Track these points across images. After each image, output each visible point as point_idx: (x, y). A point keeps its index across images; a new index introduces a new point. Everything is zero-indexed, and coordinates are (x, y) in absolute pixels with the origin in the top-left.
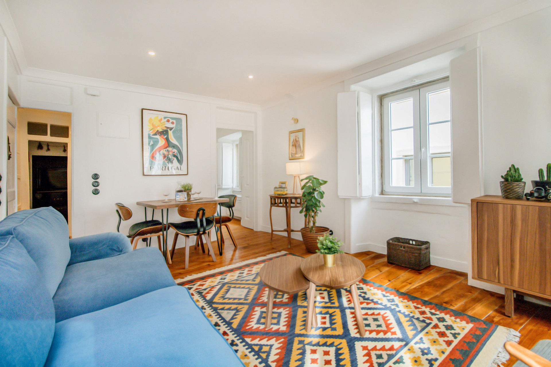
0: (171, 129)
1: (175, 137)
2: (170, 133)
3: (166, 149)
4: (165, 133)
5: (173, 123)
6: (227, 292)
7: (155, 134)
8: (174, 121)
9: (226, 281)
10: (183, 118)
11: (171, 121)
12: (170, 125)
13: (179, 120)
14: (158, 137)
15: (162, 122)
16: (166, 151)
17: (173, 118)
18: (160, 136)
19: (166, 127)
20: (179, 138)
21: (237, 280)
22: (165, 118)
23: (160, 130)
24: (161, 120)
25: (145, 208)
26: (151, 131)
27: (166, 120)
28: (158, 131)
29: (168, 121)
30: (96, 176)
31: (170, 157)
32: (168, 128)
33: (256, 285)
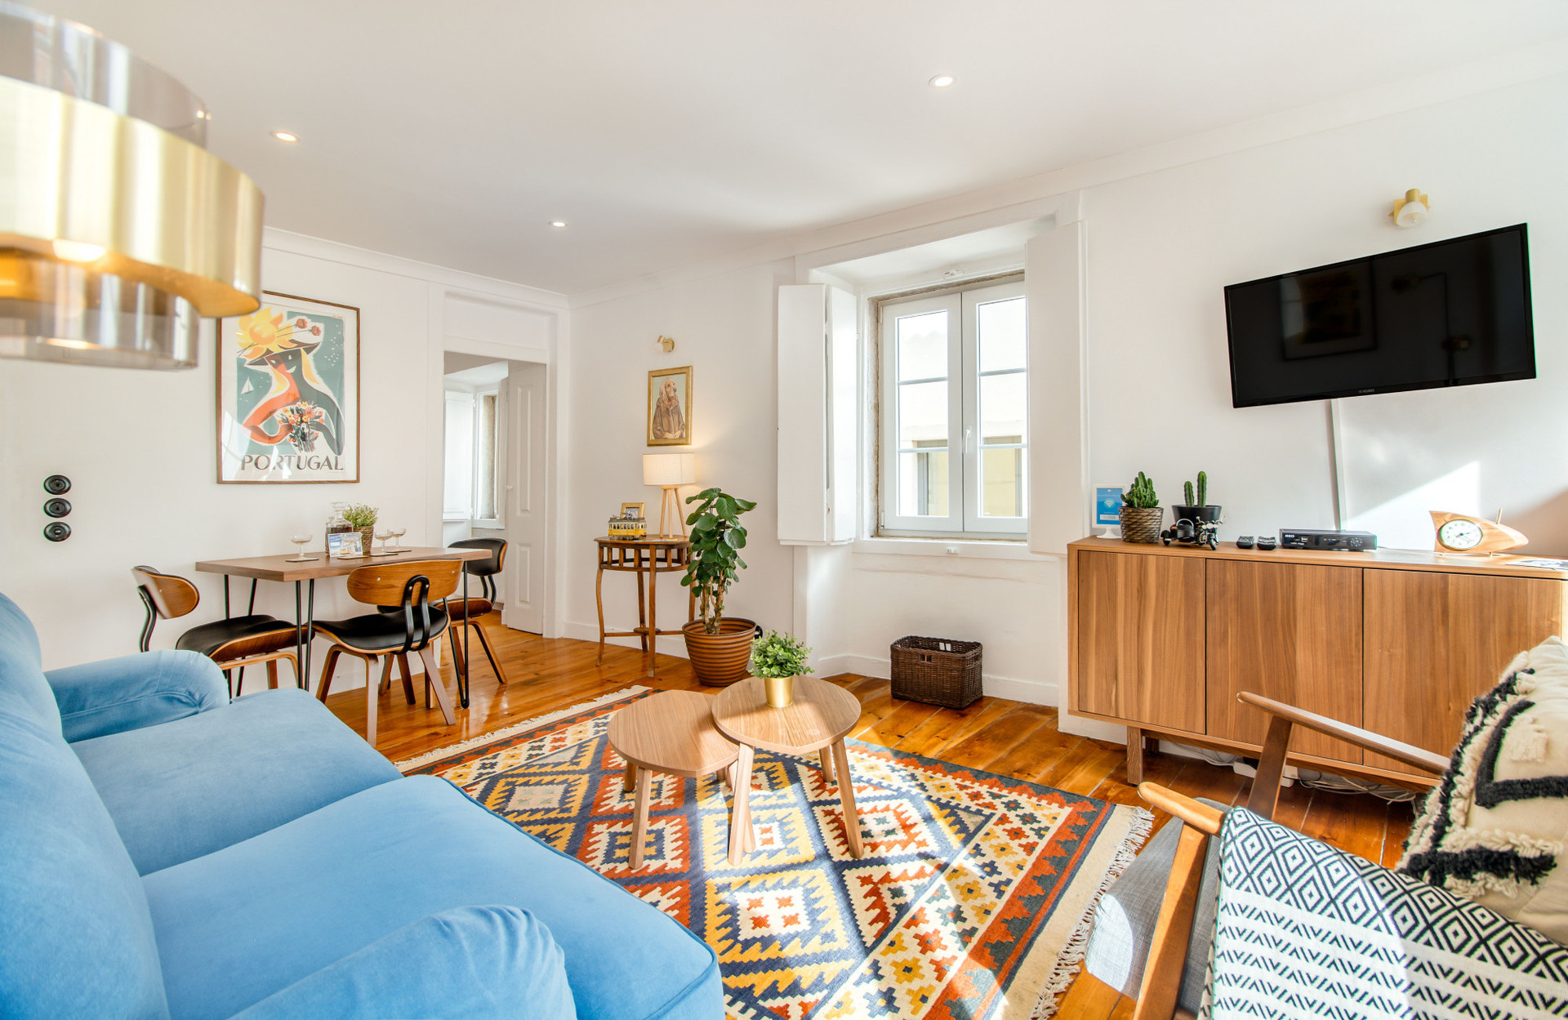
0: (309, 348)
1: (320, 373)
2: (308, 359)
3: (294, 407)
4: (290, 358)
5: (315, 331)
6: (508, 798)
7: (261, 362)
8: (321, 326)
9: (498, 770)
10: (349, 318)
11: (310, 324)
12: (306, 337)
13: (334, 325)
14: (267, 369)
15: (281, 326)
16: (292, 411)
17: (314, 318)
18: (275, 366)
19: (293, 341)
20: (334, 375)
21: (528, 766)
22: (291, 315)
23: (277, 350)
24: (279, 319)
25: (226, 577)
26: (249, 351)
27: (294, 321)
28: (269, 351)
29: (301, 324)
30: (57, 484)
31: (306, 431)
32: (300, 344)
33: (582, 772)
